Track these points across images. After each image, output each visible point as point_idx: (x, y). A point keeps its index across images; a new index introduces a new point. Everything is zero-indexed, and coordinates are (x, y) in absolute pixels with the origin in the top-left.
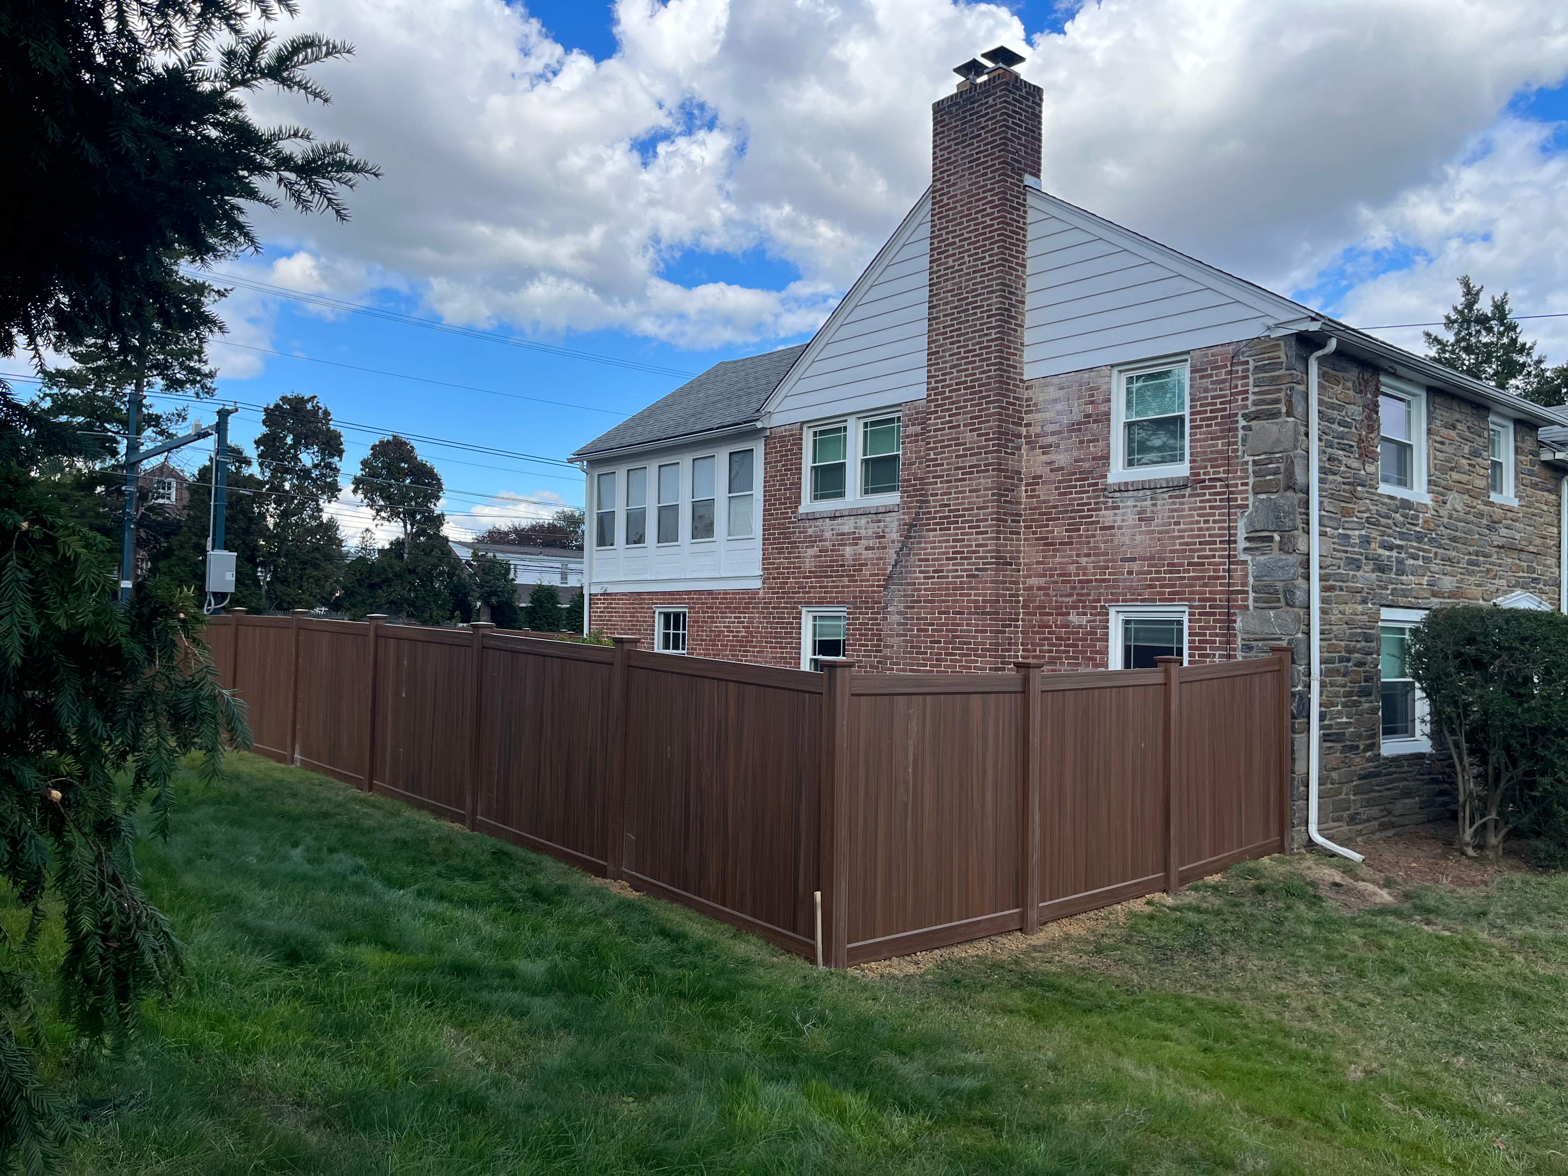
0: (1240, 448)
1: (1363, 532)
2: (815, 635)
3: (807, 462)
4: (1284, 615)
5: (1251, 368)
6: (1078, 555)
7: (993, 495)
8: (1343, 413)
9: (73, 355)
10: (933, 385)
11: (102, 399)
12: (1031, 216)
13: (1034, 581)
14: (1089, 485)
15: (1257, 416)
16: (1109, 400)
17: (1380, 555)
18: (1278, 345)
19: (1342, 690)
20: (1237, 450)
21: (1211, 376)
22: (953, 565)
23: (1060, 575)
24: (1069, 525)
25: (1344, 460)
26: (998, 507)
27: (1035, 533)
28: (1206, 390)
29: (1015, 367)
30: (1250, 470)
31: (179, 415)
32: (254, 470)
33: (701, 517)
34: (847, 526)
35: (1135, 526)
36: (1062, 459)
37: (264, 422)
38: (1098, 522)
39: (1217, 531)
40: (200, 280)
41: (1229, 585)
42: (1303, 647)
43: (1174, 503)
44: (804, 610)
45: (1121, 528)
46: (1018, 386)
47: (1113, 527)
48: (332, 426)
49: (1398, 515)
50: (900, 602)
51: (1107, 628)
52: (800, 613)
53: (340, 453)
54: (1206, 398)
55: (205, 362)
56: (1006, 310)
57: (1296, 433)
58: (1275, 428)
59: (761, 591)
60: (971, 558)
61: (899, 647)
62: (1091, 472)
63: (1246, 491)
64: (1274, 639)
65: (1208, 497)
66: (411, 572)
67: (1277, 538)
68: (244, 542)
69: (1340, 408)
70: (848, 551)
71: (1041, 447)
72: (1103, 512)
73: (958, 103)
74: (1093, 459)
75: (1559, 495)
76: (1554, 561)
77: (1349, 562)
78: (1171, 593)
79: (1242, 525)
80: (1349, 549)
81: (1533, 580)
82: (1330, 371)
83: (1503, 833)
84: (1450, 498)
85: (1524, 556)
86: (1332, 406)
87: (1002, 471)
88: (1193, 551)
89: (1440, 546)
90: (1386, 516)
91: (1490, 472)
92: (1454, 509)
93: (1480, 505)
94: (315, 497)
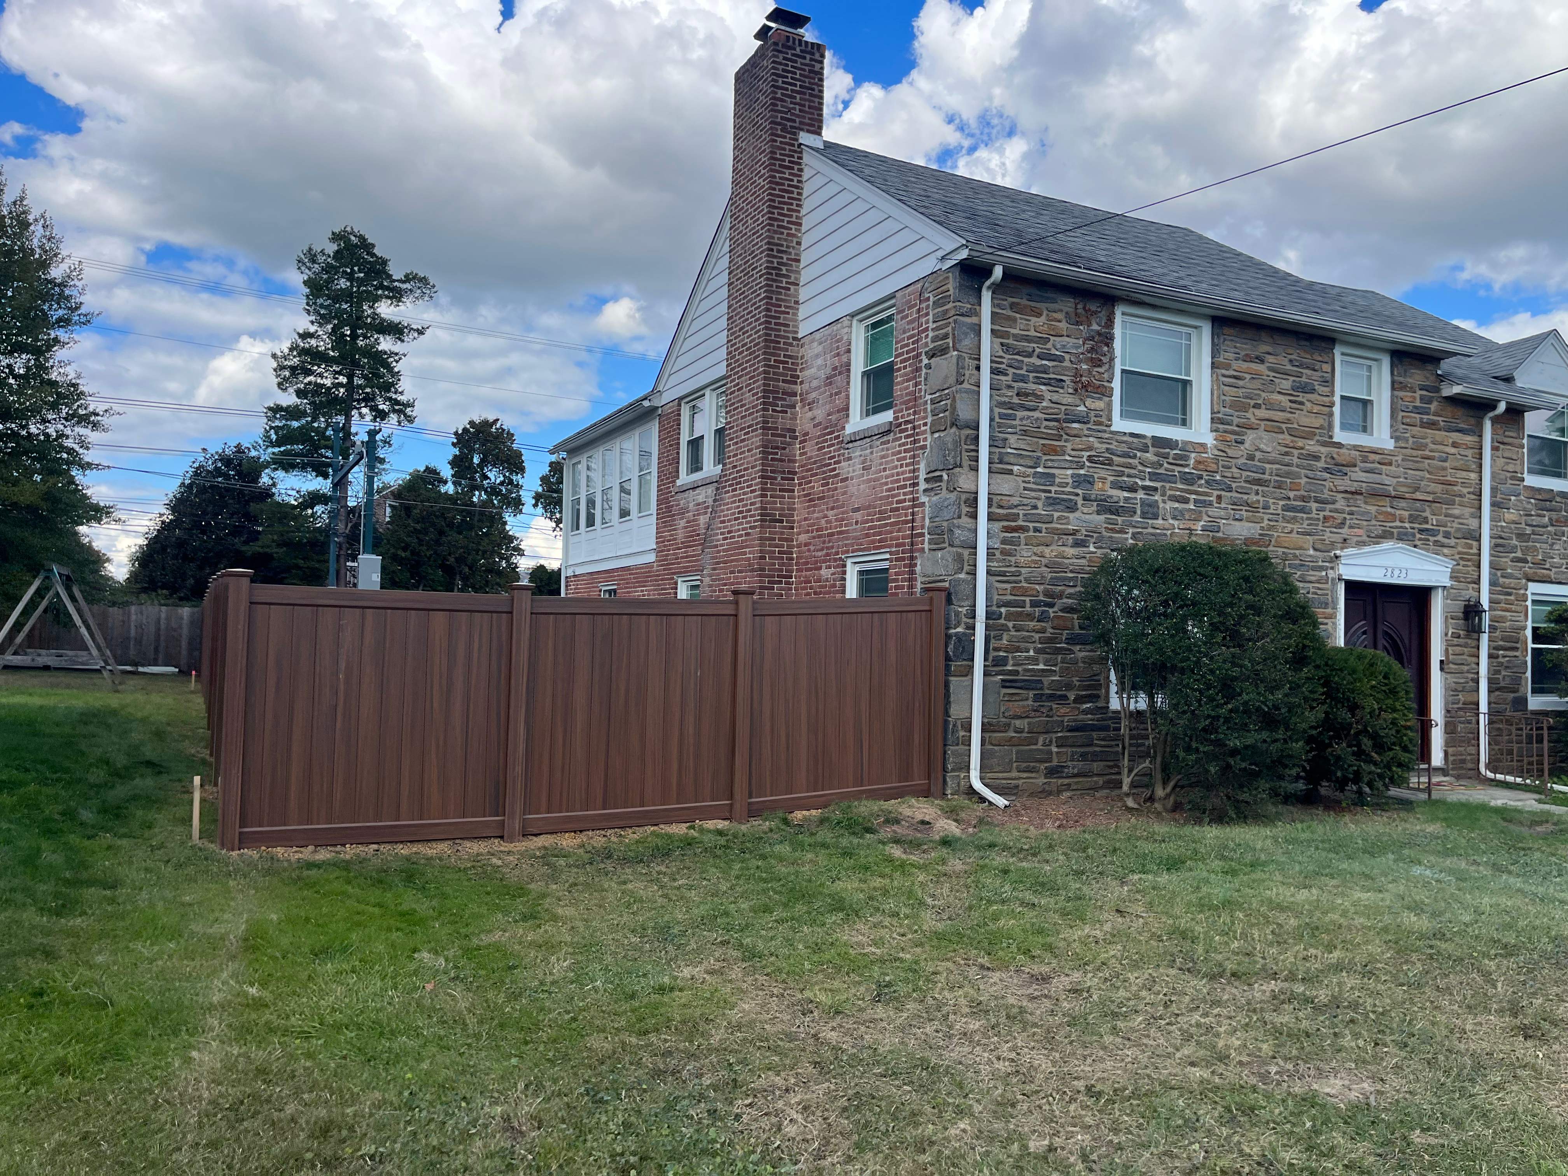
0: (923, 387)
1: (1082, 472)
3: (685, 437)
5: (931, 305)
6: (827, 509)
7: (759, 452)
8: (1049, 345)
9: (295, 392)
11: (315, 430)
12: (806, 175)
13: (803, 538)
14: (837, 437)
15: (934, 353)
16: (849, 351)
17: (1111, 497)
18: (948, 277)
19: (1037, 636)
20: (920, 390)
22: (738, 524)
23: (817, 530)
24: (824, 479)
25: (1048, 396)
26: (763, 465)
27: (803, 489)
29: (788, 326)
30: (929, 409)
32: (449, 488)
35: (861, 475)
36: (820, 413)
38: (839, 475)
39: (908, 475)
41: (913, 528)
42: (966, 589)
43: (884, 449)
44: (680, 580)
45: (852, 478)
46: (791, 345)
47: (846, 479)
48: (515, 445)
49: (1148, 455)
51: (844, 579)
52: (676, 583)
54: (904, 339)
55: (401, 393)
56: (774, 268)
57: (960, 367)
58: (945, 363)
59: (655, 564)
62: (838, 424)
63: (925, 432)
64: (940, 581)
65: (903, 440)
68: (435, 553)
69: (1042, 340)
71: (808, 404)
72: (843, 463)
73: (748, 70)
74: (838, 411)
75: (1481, 436)
76: (1467, 511)
77: (1053, 502)
78: (880, 541)
79: (922, 466)
80: (1053, 489)
81: (1421, 531)
82: (1024, 302)
83: (1172, 784)
84: (1250, 437)
85: (1403, 504)
86: (1028, 339)
87: (769, 429)
88: (893, 496)
89: (1229, 489)
90: (1125, 455)
91: (1337, 409)
92: (1258, 449)
93: (1311, 446)
94: (500, 512)
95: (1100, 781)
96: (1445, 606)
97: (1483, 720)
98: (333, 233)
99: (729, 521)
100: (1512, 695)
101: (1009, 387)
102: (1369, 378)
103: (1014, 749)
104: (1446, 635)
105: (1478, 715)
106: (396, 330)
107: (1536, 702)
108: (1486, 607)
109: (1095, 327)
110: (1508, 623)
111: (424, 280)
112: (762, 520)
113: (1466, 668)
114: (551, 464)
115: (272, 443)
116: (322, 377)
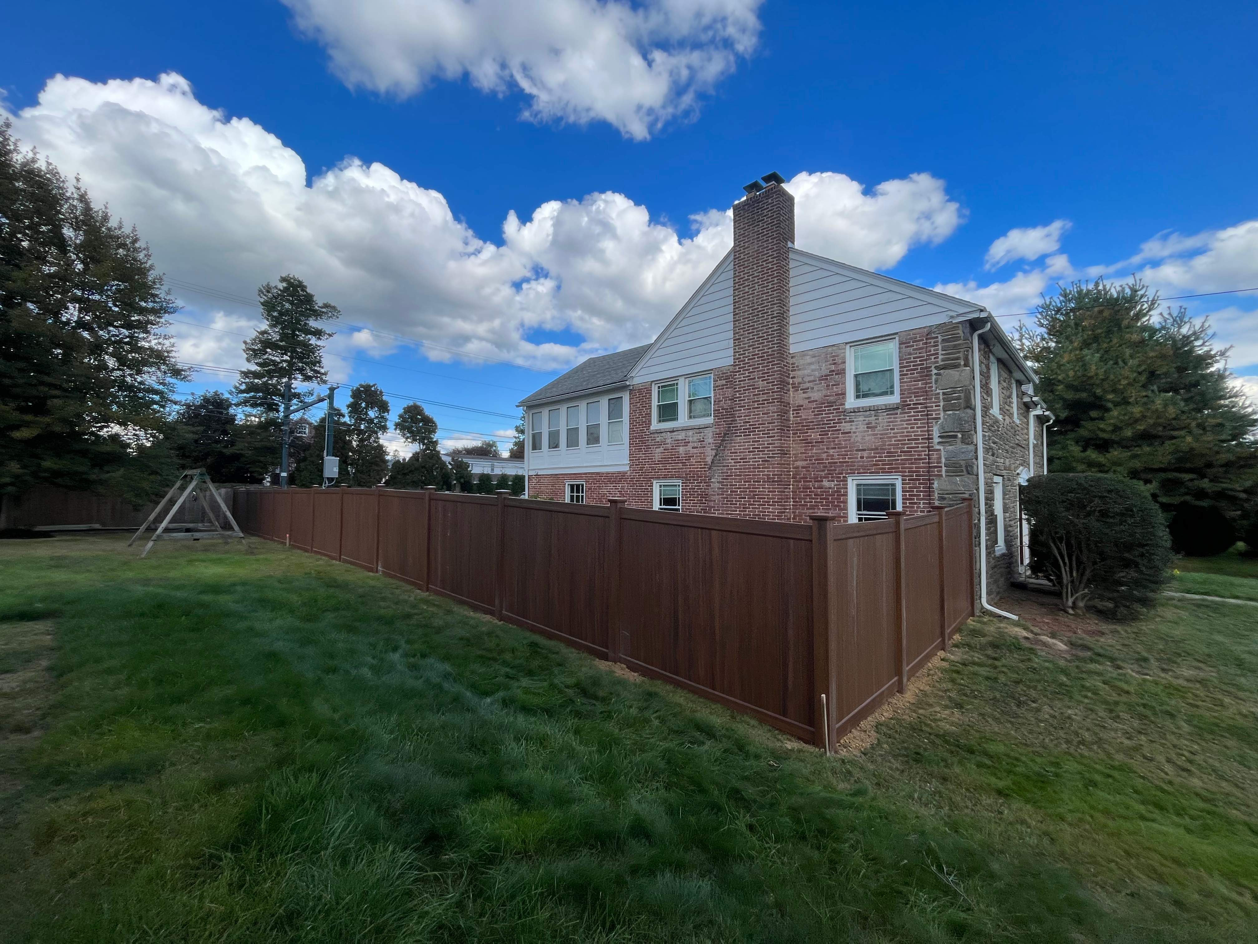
0: (934, 385)
2: (660, 495)
3: (655, 403)
4: (966, 479)
5: (940, 341)
6: (827, 448)
7: (777, 415)
8: (981, 368)
9: (257, 364)
10: (737, 356)
11: (271, 385)
12: (792, 264)
13: (800, 463)
14: (834, 409)
15: (944, 367)
16: (844, 362)
18: (958, 327)
20: (932, 387)
21: (913, 346)
22: (753, 455)
23: (816, 460)
24: (821, 432)
26: (779, 422)
27: (798, 437)
28: (910, 354)
29: (786, 346)
30: (941, 398)
31: (310, 393)
33: (592, 434)
34: (681, 436)
35: (865, 431)
36: (816, 395)
37: (351, 396)
38: (840, 430)
39: (919, 433)
40: (320, 328)
41: (929, 463)
43: (890, 418)
44: (654, 482)
45: (855, 433)
46: (788, 356)
47: (850, 432)
48: (384, 398)
50: (719, 476)
51: (847, 488)
52: (652, 483)
53: (388, 411)
54: (910, 358)
55: (323, 367)
56: (782, 314)
57: (971, 376)
58: (956, 373)
59: (629, 472)
60: (764, 451)
61: (719, 501)
62: (835, 402)
63: (939, 410)
64: (960, 493)
65: (912, 414)
67: (960, 436)
68: (342, 453)
70: (681, 449)
71: (801, 390)
72: (843, 424)
74: (836, 395)
78: (889, 468)
79: (936, 429)
88: (904, 444)
90: (993, 426)
91: (1013, 406)
94: (376, 433)
98: (281, 277)
106: (318, 333)
111: (334, 308)
112: (781, 454)
114: (404, 409)
115: (242, 392)
116: (274, 356)
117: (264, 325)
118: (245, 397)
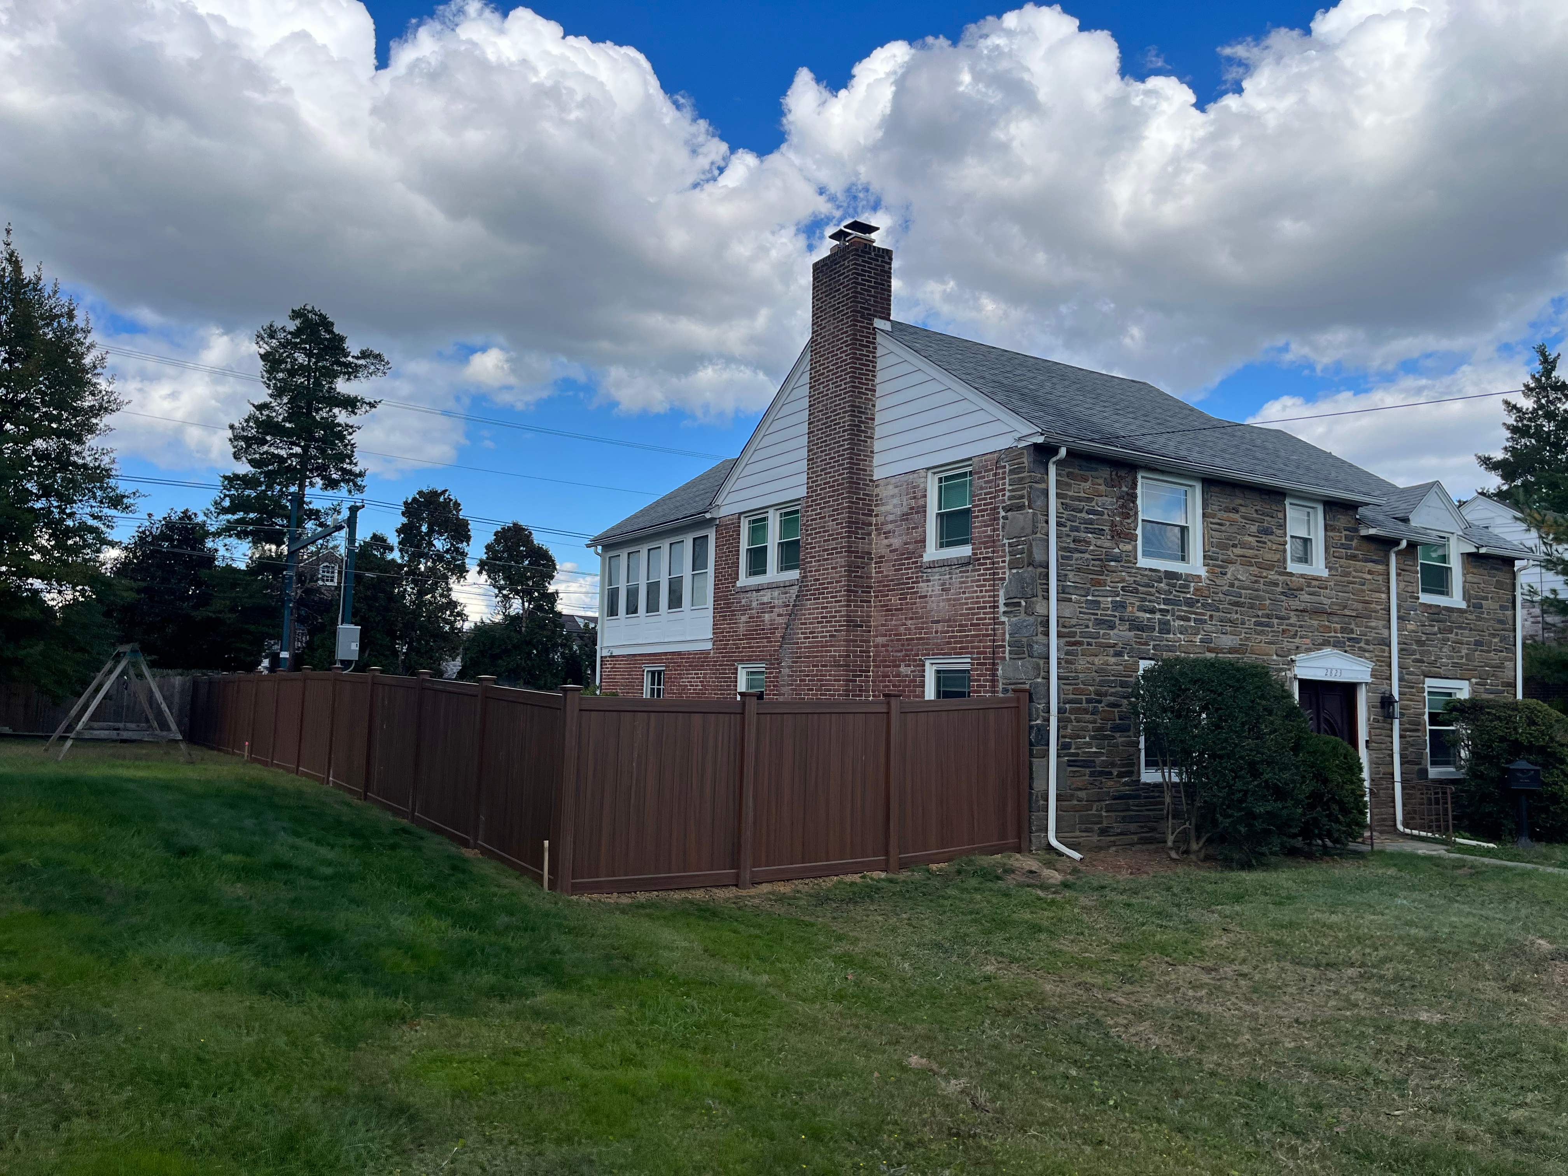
0: (1001, 533)
1: (1118, 599)
2: (747, 687)
3: (744, 546)
4: (1027, 664)
5: (1008, 471)
6: (906, 619)
7: (845, 571)
8: (1093, 504)
9: (250, 461)
10: (810, 484)
11: (270, 499)
12: (880, 350)
13: (880, 640)
14: (913, 563)
15: (1011, 509)
16: (925, 496)
17: (1138, 617)
18: (1022, 453)
19: (1091, 726)
20: (998, 535)
21: (984, 477)
22: (821, 627)
23: (895, 635)
24: (901, 594)
25: (1094, 541)
26: (848, 581)
27: (880, 601)
28: (982, 488)
29: (865, 470)
30: (1007, 550)
31: (335, 510)
32: (395, 555)
33: (674, 591)
34: (766, 597)
35: (939, 595)
36: (896, 542)
37: (403, 514)
38: (918, 592)
39: (987, 599)
40: (353, 394)
42: (1042, 690)
43: (962, 577)
44: (740, 667)
45: (931, 596)
46: (868, 485)
47: (926, 596)
48: (462, 515)
49: (1162, 585)
50: (789, 658)
51: (924, 677)
52: (736, 669)
53: (468, 539)
54: (981, 494)
55: (356, 464)
56: (855, 426)
57: (1034, 522)
58: (1021, 517)
59: (711, 652)
60: (832, 622)
62: (914, 553)
63: (1004, 567)
64: (1023, 684)
65: (982, 571)
66: (529, 643)
67: (1023, 603)
69: (1089, 500)
70: (767, 617)
71: (884, 533)
72: (921, 584)
73: (826, 264)
74: (916, 542)
75: (1388, 565)
76: (1381, 623)
77: (1099, 623)
78: (960, 648)
79: (1001, 593)
80: (1099, 612)
81: (1349, 639)
82: (1076, 471)
83: (1203, 840)
84: (1231, 569)
85: (1336, 619)
86: (1079, 499)
87: (852, 552)
88: (973, 614)
89: (1218, 610)
90: (1147, 585)
91: (1288, 547)
92: (1237, 579)
93: (1272, 576)
94: (445, 578)
95: (1135, 838)
96: (1368, 698)
97: (1398, 787)
98: (293, 311)
99: (811, 623)
100: (1417, 767)
101: (1068, 536)
102: (1309, 521)
103: (1077, 814)
104: (1369, 720)
105: (1393, 782)
106: (350, 403)
107: (1434, 772)
108: (1397, 698)
109: (1124, 489)
110: (1412, 711)
111: (378, 357)
112: (847, 626)
113: (1383, 746)
114: (496, 534)
115: (225, 511)
116: (277, 448)
117: (263, 395)
118: (228, 521)
